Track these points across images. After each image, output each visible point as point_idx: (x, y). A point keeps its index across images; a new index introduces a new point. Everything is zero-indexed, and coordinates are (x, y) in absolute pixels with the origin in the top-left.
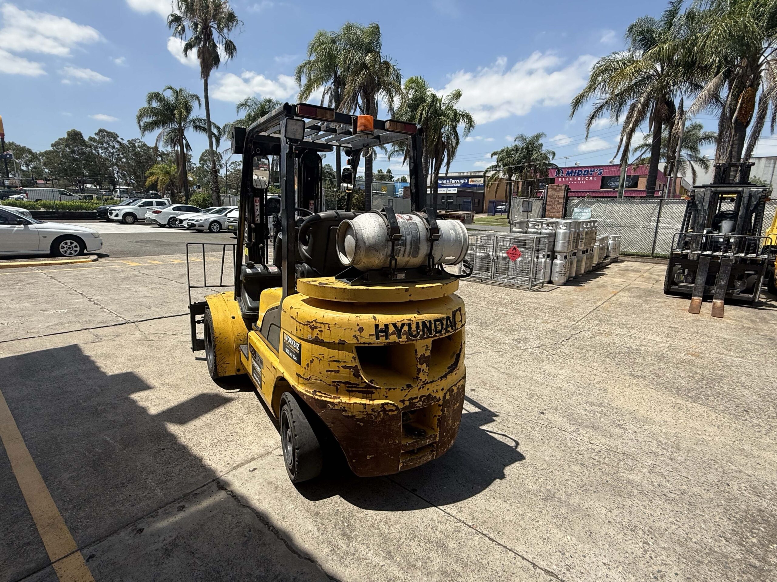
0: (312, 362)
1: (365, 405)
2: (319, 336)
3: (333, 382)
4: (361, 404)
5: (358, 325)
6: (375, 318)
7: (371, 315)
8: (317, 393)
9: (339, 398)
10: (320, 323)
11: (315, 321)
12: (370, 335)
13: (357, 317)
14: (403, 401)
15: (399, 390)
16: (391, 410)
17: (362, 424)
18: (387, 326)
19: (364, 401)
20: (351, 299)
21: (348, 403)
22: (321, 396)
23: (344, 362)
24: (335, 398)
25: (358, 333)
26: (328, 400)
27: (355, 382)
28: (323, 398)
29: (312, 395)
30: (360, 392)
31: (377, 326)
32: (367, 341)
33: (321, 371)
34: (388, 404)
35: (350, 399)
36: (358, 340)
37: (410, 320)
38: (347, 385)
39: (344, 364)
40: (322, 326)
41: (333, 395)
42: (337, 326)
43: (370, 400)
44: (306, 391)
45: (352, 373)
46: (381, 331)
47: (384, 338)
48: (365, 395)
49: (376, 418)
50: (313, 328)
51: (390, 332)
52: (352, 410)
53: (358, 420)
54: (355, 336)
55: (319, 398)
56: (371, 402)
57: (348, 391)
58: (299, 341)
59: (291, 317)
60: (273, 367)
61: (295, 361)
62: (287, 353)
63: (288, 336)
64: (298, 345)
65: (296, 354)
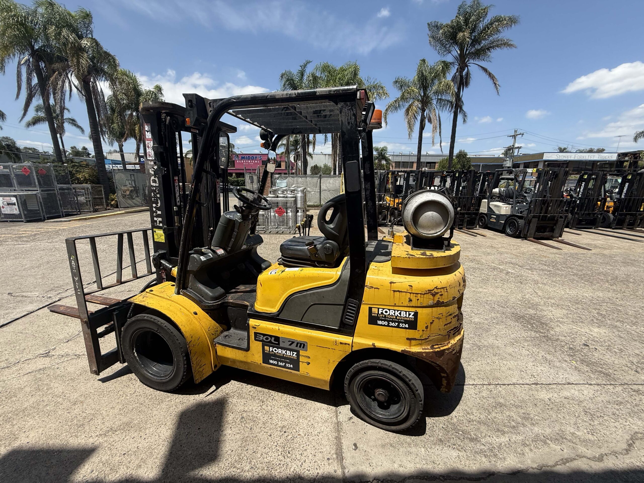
0: (431, 323)
2: (440, 300)
3: (448, 332)
5: (458, 282)
7: (457, 271)
8: (435, 347)
9: (450, 342)
10: (440, 288)
11: (436, 288)
12: (462, 288)
13: (455, 274)
22: (439, 348)
23: (454, 313)
24: (448, 344)
25: (459, 288)
26: (445, 348)
27: (457, 326)
28: (442, 349)
29: (432, 350)
30: (458, 331)
32: (462, 292)
33: (440, 328)
35: (455, 341)
36: (459, 294)
38: (454, 331)
39: (453, 315)
40: (442, 290)
41: (446, 343)
42: (451, 287)
44: (423, 349)
45: (457, 320)
50: (434, 295)
54: (458, 291)
55: (439, 350)
57: (454, 334)
58: (414, 310)
59: (394, 291)
60: (341, 343)
61: (405, 328)
62: (381, 325)
63: (384, 309)
64: (413, 313)
65: (406, 322)
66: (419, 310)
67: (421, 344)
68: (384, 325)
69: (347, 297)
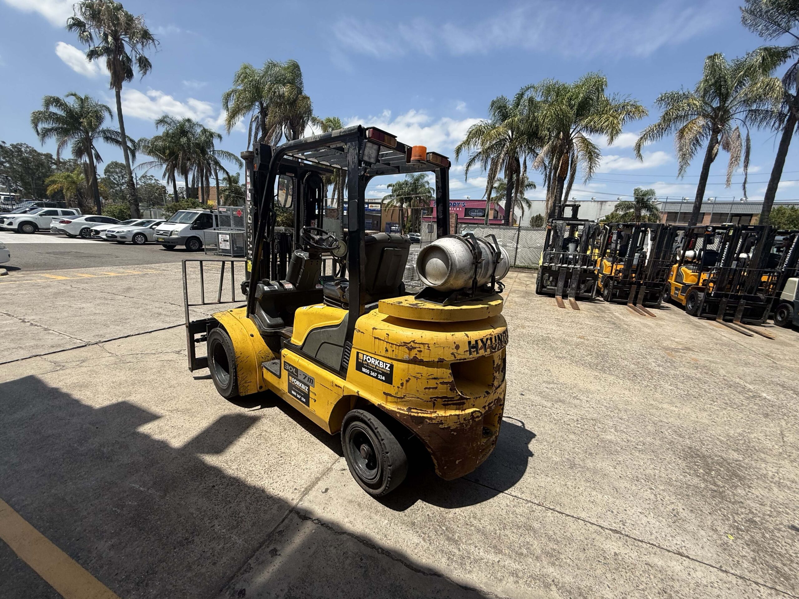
0: (407, 381)
1: (458, 415)
2: (417, 356)
3: (431, 398)
4: (455, 415)
5: (455, 343)
6: (467, 335)
7: (463, 333)
8: (413, 410)
9: (436, 412)
10: (419, 343)
11: (413, 341)
12: (465, 352)
13: (453, 335)
14: (484, 407)
15: (482, 398)
16: (478, 417)
17: (455, 433)
18: (476, 341)
19: (457, 412)
20: (447, 319)
21: (445, 416)
22: (418, 413)
23: (442, 378)
24: (431, 413)
25: (455, 351)
26: (425, 415)
27: (451, 396)
28: (420, 415)
29: (407, 413)
30: (454, 404)
31: (470, 343)
32: (463, 357)
33: (418, 389)
34: (475, 411)
35: (445, 412)
36: (455, 357)
37: (490, 334)
38: (444, 400)
39: (441, 381)
40: (422, 346)
41: (429, 411)
42: (437, 346)
43: (462, 410)
44: (398, 409)
45: (449, 388)
46: (473, 347)
47: (475, 353)
48: (458, 406)
49: (467, 426)
50: (411, 349)
51: (480, 347)
52: (448, 422)
53: (452, 430)
54: (453, 354)
55: (416, 415)
56: (463, 412)
57: (444, 405)
58: (390, 361)
59: (375, 338)
60: (336, 385)
61: (382, 380)
62: (365, 373)
63: (367, 356)
64: (389, 365)
65: (383, 374)
66: (395, 363)
67: (396, 403)
68: (366, 374)
69: (346, 340)
